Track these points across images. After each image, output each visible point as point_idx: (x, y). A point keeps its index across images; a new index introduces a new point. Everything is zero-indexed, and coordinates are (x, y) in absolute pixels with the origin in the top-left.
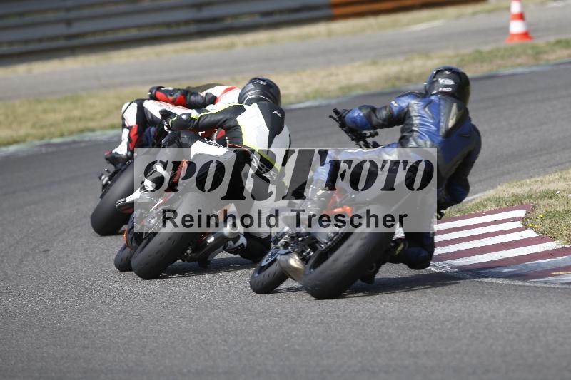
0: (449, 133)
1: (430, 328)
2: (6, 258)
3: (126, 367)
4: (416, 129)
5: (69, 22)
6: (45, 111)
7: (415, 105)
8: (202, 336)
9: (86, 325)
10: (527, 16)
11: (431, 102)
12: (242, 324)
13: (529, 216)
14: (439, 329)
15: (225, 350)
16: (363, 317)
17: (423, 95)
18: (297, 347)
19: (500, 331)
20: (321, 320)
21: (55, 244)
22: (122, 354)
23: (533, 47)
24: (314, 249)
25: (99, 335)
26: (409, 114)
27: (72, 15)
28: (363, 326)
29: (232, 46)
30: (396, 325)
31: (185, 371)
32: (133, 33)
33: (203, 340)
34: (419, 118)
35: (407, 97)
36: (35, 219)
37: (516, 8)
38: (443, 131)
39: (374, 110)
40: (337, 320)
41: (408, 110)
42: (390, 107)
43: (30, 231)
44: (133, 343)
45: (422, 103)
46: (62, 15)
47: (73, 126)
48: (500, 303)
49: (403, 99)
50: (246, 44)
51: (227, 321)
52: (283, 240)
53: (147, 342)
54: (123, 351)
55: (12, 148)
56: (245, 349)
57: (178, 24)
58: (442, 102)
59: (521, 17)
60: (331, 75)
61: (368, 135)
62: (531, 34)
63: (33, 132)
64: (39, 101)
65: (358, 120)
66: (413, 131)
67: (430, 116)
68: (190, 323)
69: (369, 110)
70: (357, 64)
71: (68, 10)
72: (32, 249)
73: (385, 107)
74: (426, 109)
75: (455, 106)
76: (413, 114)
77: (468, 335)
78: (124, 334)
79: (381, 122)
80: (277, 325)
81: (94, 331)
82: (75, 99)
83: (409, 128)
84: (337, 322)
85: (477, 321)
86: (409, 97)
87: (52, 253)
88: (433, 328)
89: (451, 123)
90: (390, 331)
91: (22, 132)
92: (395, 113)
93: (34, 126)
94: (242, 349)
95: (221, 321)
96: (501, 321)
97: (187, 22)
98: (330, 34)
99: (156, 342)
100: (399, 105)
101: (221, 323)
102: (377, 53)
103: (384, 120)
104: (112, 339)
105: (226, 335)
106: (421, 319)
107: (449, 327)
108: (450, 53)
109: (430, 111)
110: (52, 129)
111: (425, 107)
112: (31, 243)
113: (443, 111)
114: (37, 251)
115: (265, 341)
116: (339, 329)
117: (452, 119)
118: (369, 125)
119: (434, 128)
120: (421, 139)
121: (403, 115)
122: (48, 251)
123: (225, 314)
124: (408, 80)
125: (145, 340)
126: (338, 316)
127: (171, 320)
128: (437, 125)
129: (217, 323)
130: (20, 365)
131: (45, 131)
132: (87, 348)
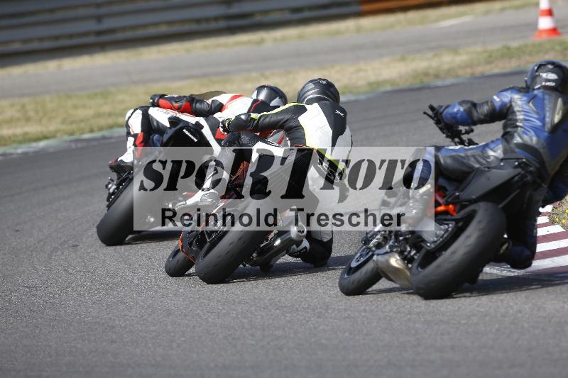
0: (555, 128)
1: (456, 322)
2: (35, 254)
3: (153, 362)
4: (521, 124)
5: (99, 18)
6: (75, 107)
7: (518, 101)
8: (229, 330)
9: (114, 320)
10: (555, 11)
11: (535, 97)
12: (270, 318)
13: (556, 211)
14: (465, 324)
15: (253, 345)
16: (390, 311)
17: (526, 90)
18: (323, 341)
19: (526, 325)
20: (349, 315)
21: (84, 240)
22: (149, 348)
23: (562, 43)
24: (418, 249)
25: (127, 330)
26: (513, 109)
27: (103, 10)
28: (390, 320)
29: (262, 41)
30: (422, 320)
31: (212, 365)
32: (164, 29)
33: (230, 335)
34: (523, 113)
35: (509, 92)
36: (63, 213)
37: (544, 4)
38: (548, 126)
39: (474, 105)
40: (363, 314)
41: (511, 106)
42: (492, 101)
43: (60, 226)
44: (161, 337)
45: (525, 98)
46: (93, 11)
47: (102, 122)
48: (527, 297)
49: (505, 93)
50: (275, 40)
51: (255, 315)
52: (375, 241)
53: (174, 336)
54: (150, 345)
55: (42, 144)
56: (271, 343)
57: (207, 20)
58: (547, 97)
59: (550, 13)
60: (359, 70)
61: (464, 131)
62: (560, 30)
63: (63, 127)
64: (69, 97)
65: (459, 115)
66: (517, 127)
67: (534, 111)
68: (218, 318)
69: (469, 105)
70: (386, 60)
71: (98, 6)
72: (61, 244)
73: (487, 102)
74: (531, 104)
75: (560, 101)
76: (516, 109)
77: (494, 330)
78: (152, 328)
79: (482, 117)
80: (304, 319)
81: (123, 325)
82: (105, 95)
83: (513, 124)
84: (364, 317)
85: (503, 316)
86: (512, 92)
87: (81, 248)
88: (459, 323)
89: (557, 118)
90: (417, 325)
91: (52, 127)
92: (497, 108)
93: (64, 122)
94: (269, 343)
95: (249, 315)
96: (527, 316)
97: (216, 19)
98: (359, 30)
99: (184, 336)
100: (501, 100)
101: (248, 317)
102: (406, 49)
103: (486, 116)
104: (140, 334)
105: (254, 330)
106: (448, 314)
107: (475, 321)
108: (479, 48)
109: (534, 106)
110: (82, 125)
111: (529, 102)
112: (60, 239)
113: (548, 106)
114: (66, 246)
115: (292, 336)
116: (366, 323)
117: (558, 114)
118: (470, 121)
119: (538, 123)
120: (526, 134)
121: (505, 110)
122: (77, 246)
123: (253, 309)
124: (437, 76)
125: (173, 334)
126: (365, 311)
127: (198, 315)
128: (543, 120)
129: (244, 318)
130: (49, 359)
131: (74, 127)
132: (116, 342)
